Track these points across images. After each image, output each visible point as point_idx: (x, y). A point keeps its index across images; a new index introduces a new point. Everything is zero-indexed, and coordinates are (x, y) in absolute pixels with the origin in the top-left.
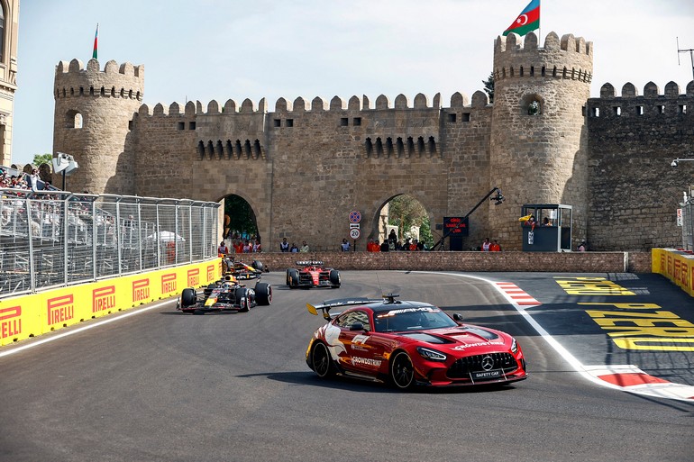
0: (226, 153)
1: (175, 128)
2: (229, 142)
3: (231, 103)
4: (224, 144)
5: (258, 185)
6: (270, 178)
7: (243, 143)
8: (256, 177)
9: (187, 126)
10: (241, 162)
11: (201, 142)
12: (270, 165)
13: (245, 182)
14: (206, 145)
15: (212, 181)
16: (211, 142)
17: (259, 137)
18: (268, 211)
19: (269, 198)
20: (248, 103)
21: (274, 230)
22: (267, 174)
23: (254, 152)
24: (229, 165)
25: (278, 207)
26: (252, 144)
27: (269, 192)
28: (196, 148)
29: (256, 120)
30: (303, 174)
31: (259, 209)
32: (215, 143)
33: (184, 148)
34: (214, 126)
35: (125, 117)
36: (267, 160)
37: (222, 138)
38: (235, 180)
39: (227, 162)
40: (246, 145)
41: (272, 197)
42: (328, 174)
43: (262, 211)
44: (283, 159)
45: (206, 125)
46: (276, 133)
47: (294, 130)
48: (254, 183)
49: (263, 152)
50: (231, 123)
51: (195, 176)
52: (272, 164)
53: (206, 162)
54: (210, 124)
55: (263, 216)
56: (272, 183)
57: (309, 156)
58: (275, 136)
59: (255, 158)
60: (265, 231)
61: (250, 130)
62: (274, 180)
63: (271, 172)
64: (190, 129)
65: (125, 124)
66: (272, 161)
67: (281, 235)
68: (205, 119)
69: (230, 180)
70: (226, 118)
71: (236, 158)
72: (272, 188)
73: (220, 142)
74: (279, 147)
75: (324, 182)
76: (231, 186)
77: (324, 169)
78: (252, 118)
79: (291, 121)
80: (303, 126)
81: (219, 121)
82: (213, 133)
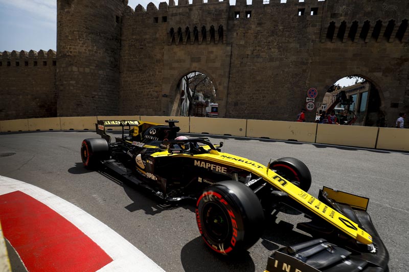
0: (193, 38)
1: (151, 21)
2: (195, 28)
4: (191, 30)
5: (218, 64)
6: (228, 59)
7: (208, 28)
8: (217, 58)
9: (160, 20)
10: (203, 46)
11: (172, 30)
13: (207, 62)
14: (176, 30)
15: (179, 61)
16: (180, 29)
18: (226, 85)
19: (227, 74)
21: (230, 100)
22: (226, 55)
23: (217, 37)
24: (193, 49)
25: (235, 82)
26: (216, 28)
27: (227, 70)
28: (168, 33)
29: (220, 9)
30: (258, 56)
31: (217, 83)
32: (183, 30)
33: (158, 36)
34: (183, 15)
35: (112, 10)
36: (227, 44)
37: (190, 25)
38: (198, 60)
39: (192, 46)
40: (210, 30)
41: (229, 74)
42: (283, 56)
43: (220, 84)
44: (241, 43)
45: (176, 15)
46: (236, 22)
47: (252, 20)
48: (214, 62)
49: (224, 37)
50: (197, 12)
51: (166, 57)
52: (230, 47)
53: (175, 46)
54: (180, 14)
55: (221, 88)
56: (230, 64)
57: (265, 41)
58: (234, 25)
59: (216, 42)
60: (222, 100)
61: (214, 17)
62: (232, 61)
63: (230, 54)
64: (162, 22)
65: (112, 17)
66: (231, 44)
67: (236, 104)
68: (177, 11)
69: (194, 60)
70: (194, 8)
71: (200, 43)
72: (230, 66)
73: (187, 28)
74: (237, 34)
75: (278, 63)
76: (195, 65)
77: (279, 51)
78: (217, 7)
79: (250, 12)
80: (261, 16)
81: (188, 11)
82: (182, 21)
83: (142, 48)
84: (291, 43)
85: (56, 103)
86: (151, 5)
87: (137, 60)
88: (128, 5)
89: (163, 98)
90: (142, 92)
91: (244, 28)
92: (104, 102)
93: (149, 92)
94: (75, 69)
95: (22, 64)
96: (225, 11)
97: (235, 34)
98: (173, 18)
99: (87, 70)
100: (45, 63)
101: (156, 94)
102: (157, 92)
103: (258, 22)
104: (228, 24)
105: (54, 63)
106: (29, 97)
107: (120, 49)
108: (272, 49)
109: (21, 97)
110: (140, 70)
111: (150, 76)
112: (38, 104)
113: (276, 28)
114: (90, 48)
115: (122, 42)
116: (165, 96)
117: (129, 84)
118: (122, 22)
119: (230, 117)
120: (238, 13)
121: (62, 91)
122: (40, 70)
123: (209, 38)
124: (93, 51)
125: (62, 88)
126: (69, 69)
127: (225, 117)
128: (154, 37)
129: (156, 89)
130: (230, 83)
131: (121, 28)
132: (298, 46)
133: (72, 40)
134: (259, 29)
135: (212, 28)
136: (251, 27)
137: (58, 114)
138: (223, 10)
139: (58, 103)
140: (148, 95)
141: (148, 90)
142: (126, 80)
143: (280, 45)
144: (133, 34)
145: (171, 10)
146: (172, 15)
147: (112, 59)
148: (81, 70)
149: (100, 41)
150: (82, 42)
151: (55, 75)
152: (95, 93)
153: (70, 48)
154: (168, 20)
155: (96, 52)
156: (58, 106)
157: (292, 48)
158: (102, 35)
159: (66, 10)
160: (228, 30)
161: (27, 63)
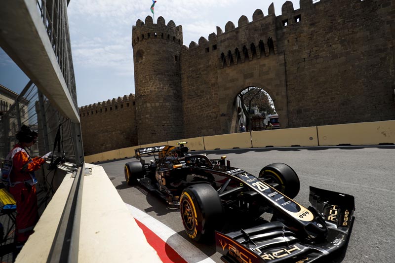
0: (242, 57)
1: (203, 52)
2: (244, 48)
3: (243, 19)
4: (240, 50)
5: (272, 75)
6: (284, 67)
7: (257, 44)
8: (270, 69)
9: (211, 49)
10: (255, 61)
11: (223, 54)
12: (282, 57)
13: (260, 76)
14: (226, 54)
15: (232, 81)
16: (230, 52)
17: (271, 34)
18: (284, 94)
19: (284, 83)
20: (258, 13)
21: (291, 108)
22: (280, 65)
23: (267, 49)
24: (245, 66)
25: (294, 89)
26: (265, 41)
27: (284, 78)
28: (219, 59)
29: (267, 23)
30: (317, 57)
31: (274, 94)
32: (233, 52)
33: (210, 63)
34: (231, 39)
35: (172, 52)
36: (279, 53)
37: (238, 46)
38: (251, 76)
39: (243, 65)
40: (259, 45)
41: (286, 82)
42: (349, 50)
43: (277, 94)
44: (294, 49)
45: (224, 40)
46: (285, 30)
47: (303, 23)
48: (269, 74)
49: (275, 48)
50: (244, 33)
51: (220, 80)
52: (283, 56)
53: (227, 68)
54: (228, 39)
55: (279, 98)
56: (286, 71)
57: (323, 39)
58: (284, 33)
59: (267, 55)
60: (283, 110)
61: (262, 32)
62: (287, 69)
63: (284, 62)
64: (213, 50)
65: (172, 57)
66: (284, 53)
67: (299, 112)
68: (225, 37)
69: (246, 76)
70: (240, 30)
71: (250, 59)
72: (286, 75)
73: (237, 50)
74: (288, 41)
75: (343, 58)
76: (248, 81)
77: (343, 46)
78: (263, 22)
79: (299, 17)
80: (312, 16)
81: (235, 34)
82: (231, 44)
83: (198, 77)
84: (357, 33)
85: (137, 134)
86: (202, 39)
87: (195, 87)
88: (183, 44)
89: (221, 117)
90: (202, 115)
91: (295, 33)
92: (172, 129)
93: (208, 113)
94: (149, 105)
95: (114, 108)
96: (271, 23)
97: (286, 42)
98: (222, 44)
99: (157, 104)
100: (128, 104)
101: (214, 115)
102: (215, 113)
103: (310, 23)
104: (277, 35)
105: (134, 103)
106: (119, 132)
107: (181, 82)
108: (334, 46)
109: (114, 133)
110: (199, 96)
111: (207, 99)
112: (125, 137)
113: (334, 22)
114: (158, 86)
115: (182, 76)
116: (223, 115)
117: (190, 110)
118: (179, 60)
119: (294, 126)
120: (286, 21)
121: (140, 124)
122: (125, 110)
123: (259, 53)
124: (160, 88)
125: (140, 122)
126: (145, 106)
127: (289, 126)
128: (207, 64)
129: (214, 110)
130: (288, 91)
131: (180, 65)
132: (368, 34)
133: (145, 83)
134: (312, 29)
135: (261, 43)
136: (303, 30)
137: (139, 143)
138: (269, 24)
139: (138, 134)
140: (207, 116)
141: (207, 113)
142: (187, 106)
143: (343, 38)
144: (189, 67)
145: (219, 38)
146: (221, 42)
147: (175, 91)
148: (153, 105)
149: (165, 79)
150: (152, 83)
151: (135, 113)
152: (165, 122)
153: (144, 90)
154: (218, 47)
155: (163, 88)
156: (138, 137)
157: (360, 38)
158: (166, 74)
159: (140, 62)
160: (278, 40)
161: (116, 107)
